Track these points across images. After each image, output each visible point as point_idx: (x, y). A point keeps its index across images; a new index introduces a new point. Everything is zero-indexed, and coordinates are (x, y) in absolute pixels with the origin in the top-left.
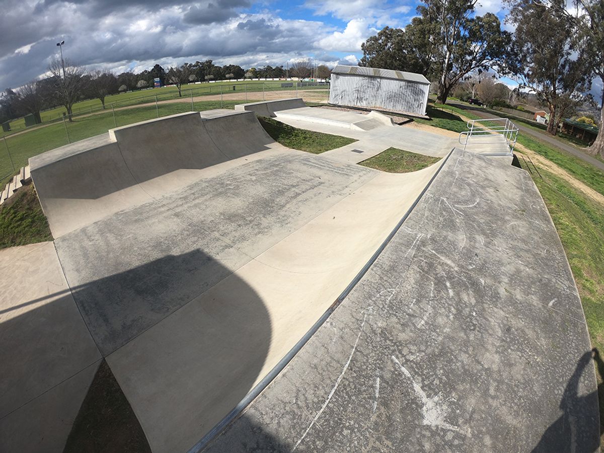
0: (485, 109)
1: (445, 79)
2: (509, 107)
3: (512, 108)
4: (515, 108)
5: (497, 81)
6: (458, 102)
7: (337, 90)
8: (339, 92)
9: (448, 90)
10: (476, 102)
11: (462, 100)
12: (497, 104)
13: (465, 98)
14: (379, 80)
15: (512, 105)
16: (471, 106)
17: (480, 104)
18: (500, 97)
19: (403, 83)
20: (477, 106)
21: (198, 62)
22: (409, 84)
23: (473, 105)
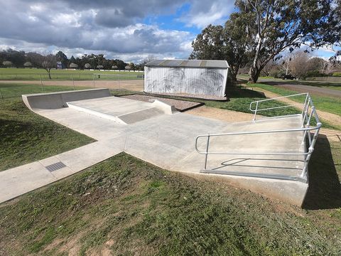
0: (297, 82)
1: (256, 62)
2: (323, 75)
3: (327, 76)
4: (331, 75)
5: (311, 57)
6: (272, 79)
7: (149, 80)
8: (151, 82)
9: (259, 71)
10: (289, 77)
11: (276, 77)
12: (310, 75)
13: (279, 75)
14: (183, 69)
15: (327, 73)
16: (284, 81)
17: (292, 78)
18: (314, 69)
19: (203, 70)
20: (290, 80)
21: (93, 55)
22: (209, 71)
23: (286, 80)
